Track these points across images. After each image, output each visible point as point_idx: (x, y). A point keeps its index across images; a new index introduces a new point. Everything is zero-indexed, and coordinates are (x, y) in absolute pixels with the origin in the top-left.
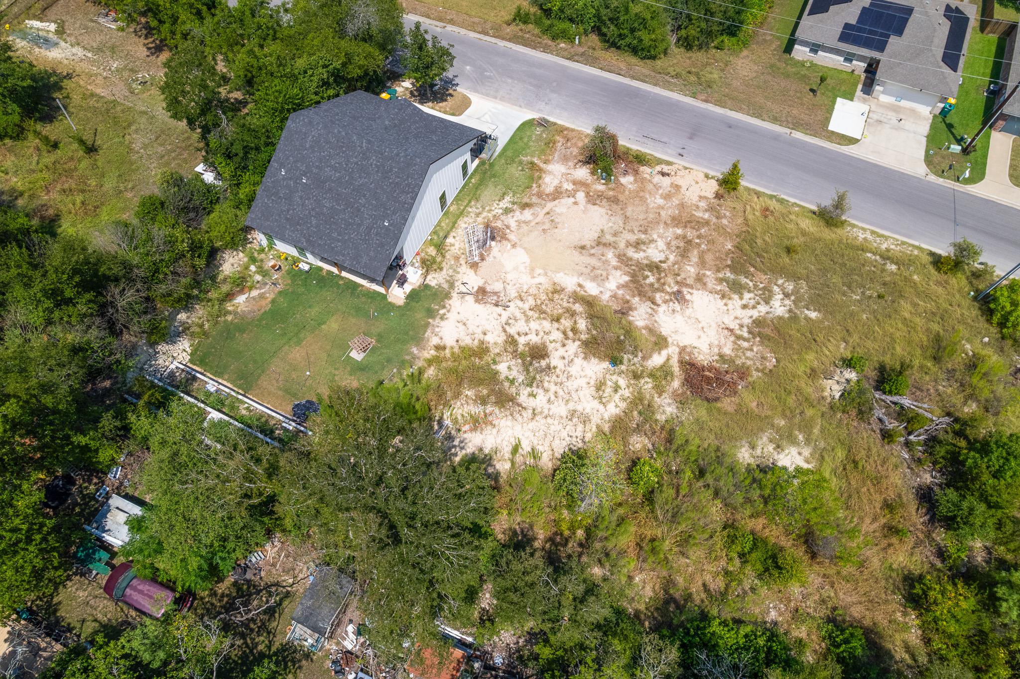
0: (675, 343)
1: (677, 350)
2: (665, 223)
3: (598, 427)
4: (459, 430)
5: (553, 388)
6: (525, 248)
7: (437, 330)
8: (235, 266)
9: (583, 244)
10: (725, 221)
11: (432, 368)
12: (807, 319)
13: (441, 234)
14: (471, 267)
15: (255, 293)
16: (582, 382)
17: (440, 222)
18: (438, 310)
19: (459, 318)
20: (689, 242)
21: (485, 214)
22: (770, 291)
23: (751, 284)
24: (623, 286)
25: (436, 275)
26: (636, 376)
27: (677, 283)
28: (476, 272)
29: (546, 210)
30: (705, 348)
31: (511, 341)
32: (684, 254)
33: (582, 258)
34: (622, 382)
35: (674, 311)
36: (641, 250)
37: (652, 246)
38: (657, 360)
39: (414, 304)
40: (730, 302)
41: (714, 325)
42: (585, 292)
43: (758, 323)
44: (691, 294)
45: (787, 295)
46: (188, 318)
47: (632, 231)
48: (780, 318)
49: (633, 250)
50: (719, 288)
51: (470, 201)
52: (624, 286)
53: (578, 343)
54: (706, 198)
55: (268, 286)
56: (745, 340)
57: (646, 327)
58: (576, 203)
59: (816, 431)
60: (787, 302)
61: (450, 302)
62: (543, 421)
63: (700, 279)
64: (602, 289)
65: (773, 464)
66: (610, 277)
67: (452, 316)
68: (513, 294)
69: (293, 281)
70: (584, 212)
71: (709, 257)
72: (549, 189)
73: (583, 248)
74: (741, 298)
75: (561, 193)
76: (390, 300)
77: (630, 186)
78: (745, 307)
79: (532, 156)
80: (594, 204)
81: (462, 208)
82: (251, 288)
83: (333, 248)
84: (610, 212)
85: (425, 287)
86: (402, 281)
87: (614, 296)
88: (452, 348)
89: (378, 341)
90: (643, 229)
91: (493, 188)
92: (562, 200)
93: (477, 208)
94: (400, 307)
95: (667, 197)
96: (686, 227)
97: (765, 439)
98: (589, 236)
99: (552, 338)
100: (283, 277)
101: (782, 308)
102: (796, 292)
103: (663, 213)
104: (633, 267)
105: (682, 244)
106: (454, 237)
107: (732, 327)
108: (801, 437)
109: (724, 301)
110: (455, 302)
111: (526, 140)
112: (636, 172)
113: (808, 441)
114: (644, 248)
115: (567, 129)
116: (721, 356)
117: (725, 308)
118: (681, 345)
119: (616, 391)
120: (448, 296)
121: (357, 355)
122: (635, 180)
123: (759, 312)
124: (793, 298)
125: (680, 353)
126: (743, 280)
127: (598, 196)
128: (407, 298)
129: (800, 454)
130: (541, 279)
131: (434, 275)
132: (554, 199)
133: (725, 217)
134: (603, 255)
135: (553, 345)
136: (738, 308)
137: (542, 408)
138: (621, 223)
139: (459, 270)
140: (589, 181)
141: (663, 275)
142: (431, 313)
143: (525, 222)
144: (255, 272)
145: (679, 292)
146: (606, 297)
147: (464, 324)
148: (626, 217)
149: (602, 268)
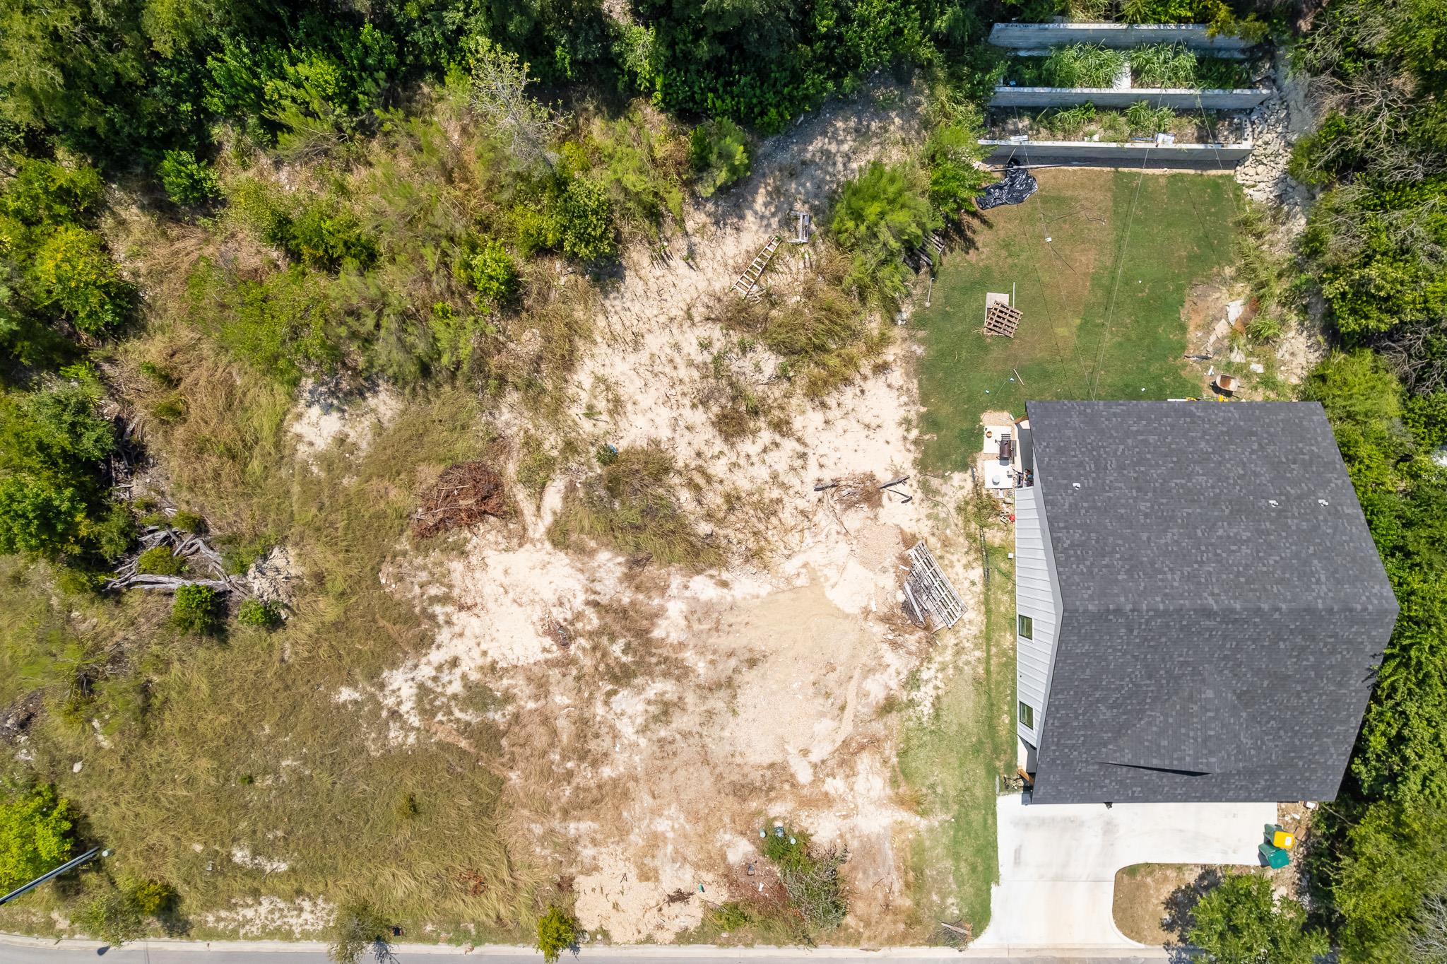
0: (539, 545)
1: (530, 533)
2: (636, 780)
3: (594, 343)
4: (780, 240)
5: (683, 372)
6: (847, 616)
7: (904, 399)
9: (754, 672)
10: (538, 829)
11: (876, 333)
12: (353, 684)
13: (997, 577)
14: (914, 536)
15: (1221, 328)
16: (646, 400)
17: (1013, 601)
18: (921, 432)
19: (880, 436)
20: (583, 755)
21: (948, 656)
22: (423, 712)
23: (458, 714)
24: (656, 615)
25: (960, 495)
26: (570, 447)
27: (573, 661)
28: (902, 532)
29: (849, 714)
30: (492, 557)
31: (782, 427)
32: (583, 725)
33: (744, 641)
34: (587, 426)
35: (561, 604)
36: (656, 702)
37: (640, 720)
38: (553, 498)
39: (966, 426)
40: (480, 661)
41: (491, 605)
42: (712, 577)
43: (424, 642)
44: (545, 650)
45: (395, 714)
47: (686, 735)
48: (394, 665)
49: (668, 697)
50: (505, 682)
51: (988, 671)
52: (654, 616)
53: (680, 464)
54: (588, 872)
55: (1210, 349)
56: (435, 600)
57: (592, 553)
58: (805, 752)
59: (296, 489)
60: (390, 702)
61: (911, 457)
62: (673, 313)
63: (541, 687)
64: (687, 593)
65: (344, 411)
66: (683, 623)
67: (895, 433)
68: (821, 517)
69: (1177, 377)
70: (782, 741)
71: (541, 739)
72: (865, 762)
73: (752, 663)
74: (464, 677)
75: (842, 763)
76: (1006, 414)
77: (728, 838)
78: (454, 663)
79: (931, 830)
80: (772, 766)
81: (994, 650)
82: (1233, 336)
84: (738, 760)
85: (965, 465)
86: (1006, 454)
87: (663, 590)
88: (865, 378)
89: (980, 338)
90: (669, 748)
91: (964, 720)
92: (830, 748)
93: (968, 663)
94: (984, 411)
95: (654, 841)
96: (600, 787)
97: (364, 445)
98: (753, 689)
99: (724, 460)
100: (1201, 379)
101: (395, 686)
102: (383, 730)
103: (648, 800)
104: (654, 660)
105: (592, 745)
106: (973, 583)
107: (463, 614)
108: (315, 469)
109: (489, 659)
110: (905, 459)
111: (964, 869)
112: (729, 877)
113: (305, 469)
114: (652, 709)
115: (903, 939)
116: (463, 554)
117: (484, 647)
118: (528, 546)
119: (590, 408)
120: (922, 465)
121: (996, 298)
122: (724, 857)
123: (429, 663)
124: (384, 714)
125: (525, 529)
126: (469, 716)
127: (771, 788)
128: (981, 428)
129: (311, 444)
130: (790, 567)
131: (964, 492)
132: (845, 743)
133: (542, 840)
134: (712, 662)
135: (716, 450)
136: (463, 656)
137: (683, 332)
138: (712, 746)
139: (930, 523)
140: (803, 814)
141: (602, 667)
142: (930, 422)
143: (871, 671)
144: (1249, 363)
145: (565, 645)
146: (676, 581)
147: (868, 426)
148: (706, 762)
149: (704, 636)
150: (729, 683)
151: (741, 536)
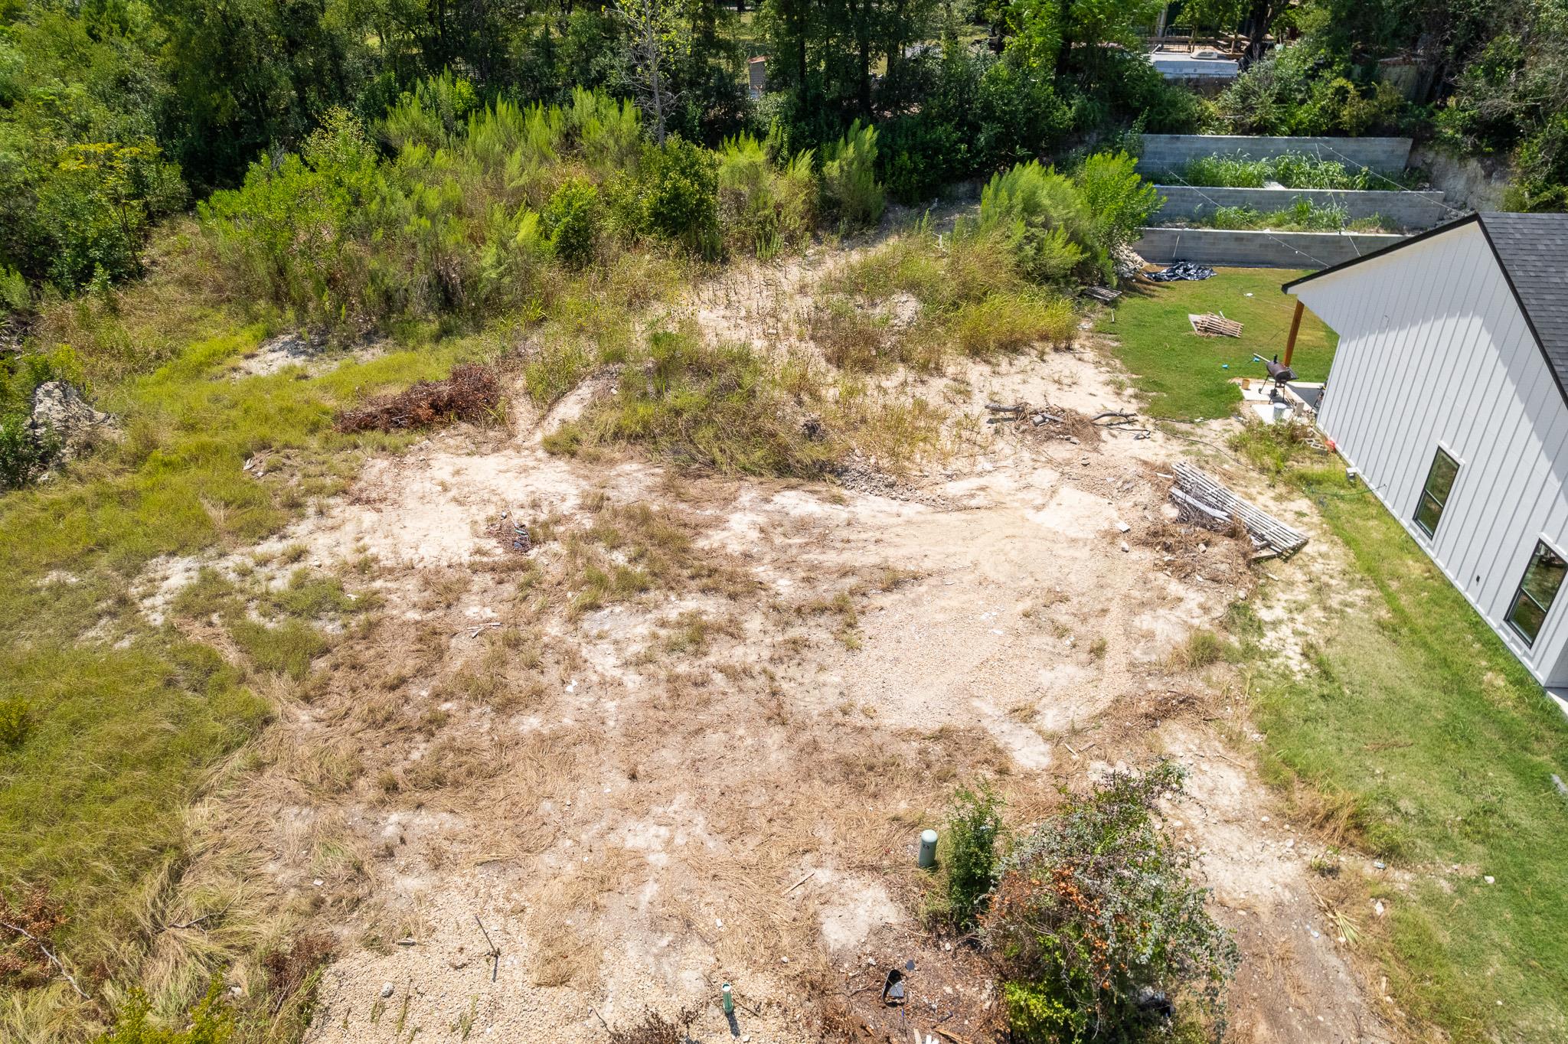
0: (526, 452)
1: (518, 440)
7: (1106, 369)
12: (81, 568)
13: (1342, 505)
18: (1141, 391)
19: (1080, 390)
21: (1301, 593)
22: (183, 609)
23: (253, 618)
24: (707, 526)
25: (1229, 436)
27: (528, 568)
28: (1145, 461)
30: (443, 459)
32: (508, 648)
33: (875, 560)
35: (534, 507)
38: (570, 409)
39: (1209, 386)
40: (347, 558)
41: (409, 501)
42: (816, 492)
45: (125, 607)
48: (182, 552)
50: (378, 585)
52: (703, 527)
54: (385, 943)
56: (317, 491)
58: (1025, 714)
60: (133, 591)
61: (1134, 406)
64: (769, 507)
66: (757, 535)
67: (1101, 389)
70: (968, 692)
74: (302, 574)
76: (1262, 379)
78: (297, 557)
85: (1223, 413)
87: (725, 502)
88: (1043, 353)
91: (1393, 684)
92: (1086, 711)
93: (1349, 603)
94: (1231, 377)
96: (502, 746)
101: (160, 575)
102: (79, 626)
104: (689, 572)
106: (1302, 514)
109: (365, 557)
110: (1124, 407)
114: (667, 633)
116: (398, 454)
117: (367, 543)
118: (507, 452)
120: (1154, 413)
123: (250, 554)
128: (1235, 387)
131: (1234, 433)
132: (1121, 704)
134: (809, 581)
136: (319, 551)
142: (1151, 385)
143: (1147, 605)
145: (520, 548)
146: (750, 495)
147: (1058, 382)
150: (842, 607)
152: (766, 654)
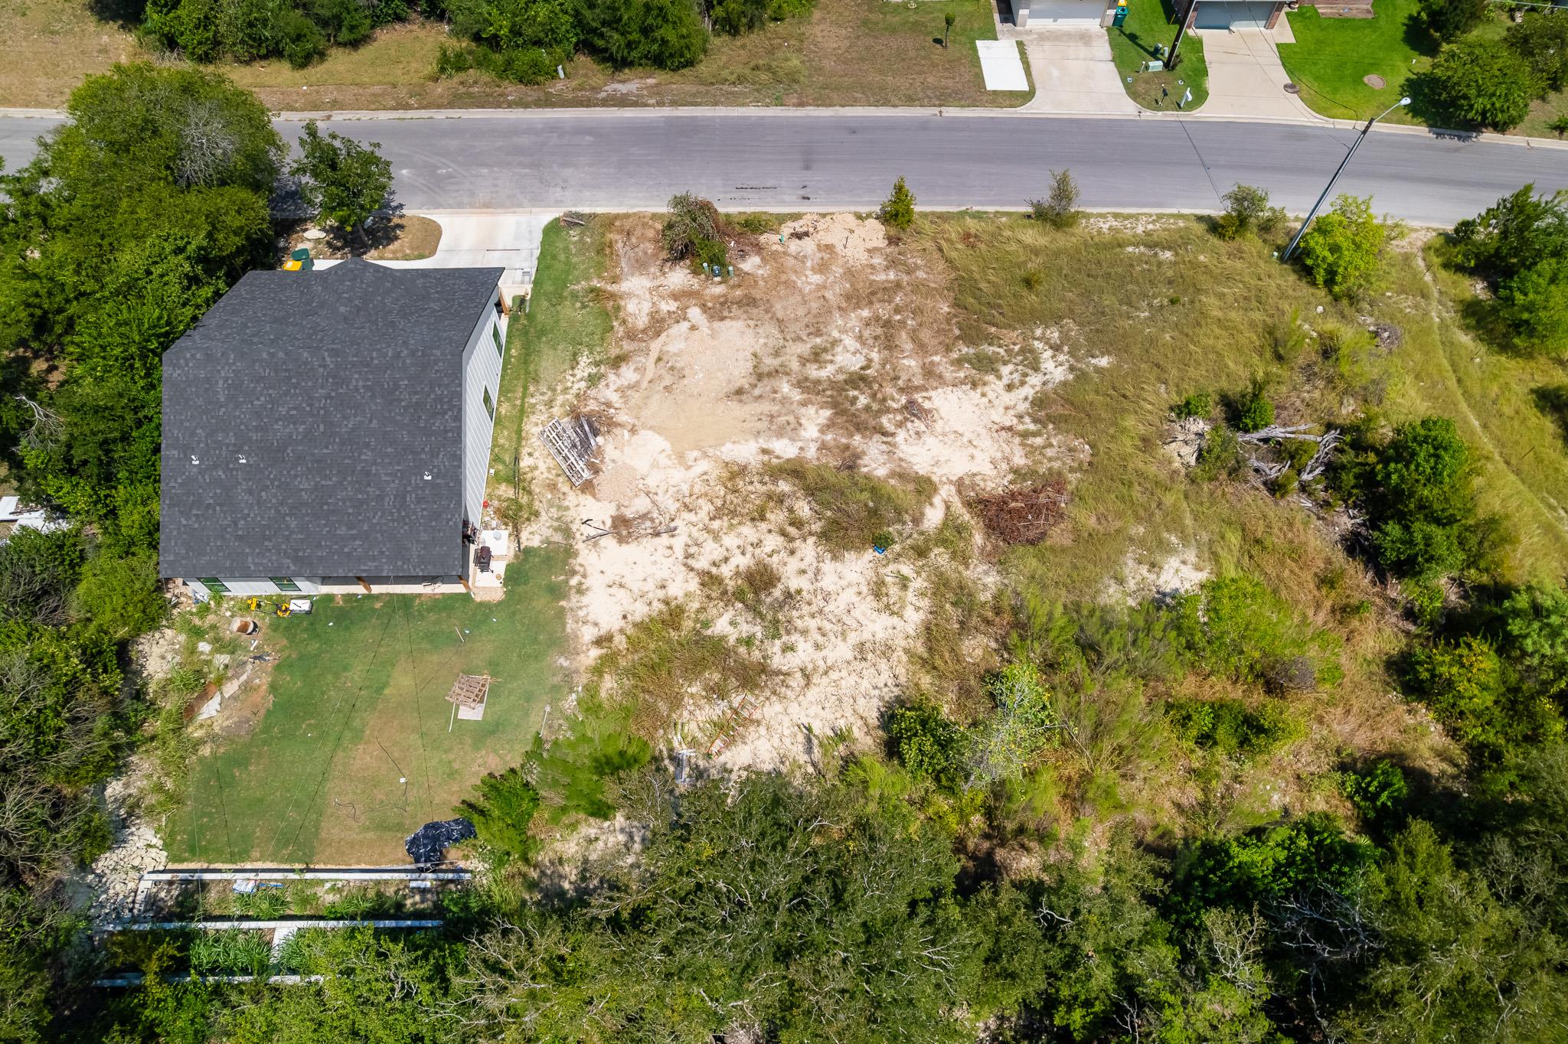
0: (944, 479)
1: (953, 489)
2: (840, 309)
3: (907, 651)
4: (708, 756)
5: (812, 624)
6: (651, 428)
7: (581, 613)
8: (169, 657)
9: (737, 385)
10: (921, 274)
11: (607, 677)
12: (1098, 370)
13: (507, 458)
14: (583, 492)
15: (231, 688)
16: (849, 596)
17: (495, 439)
18: (567, 582)
19: (609, 578)
20: (887, 324)
21: (560, 399)
22: (1032, 351)
23: (1001, 351)
24: (828, 426)
25: (534, 527)
26: (921, 552)
27: (902, 390)
28: (594, 496)
29: (654, 356)
30: (987, 469)
31: (709, 580)
32: (889, 343)
33: (746, 408)
34: (906, 569)
35: (917, 433)
36: (826, 362)
37: (839, 349)
38: (933, 516)
39: (520, 589)
40: (986, 389)
41: (983, 432)
42: (778, 457)
43: (1039, 402)
44: (929, 399)
45: (1056, 349)
46: (127, 785)
47: (799, 339)
48: (1064, 384)
49: (815, 366)
50: (962, 374)
51: (525, 388)
52: (830, 426)
53: (811, 540)
54: (876, 249)
55: (249, 667)
56: (1035, 434)
57: (893, 474)
58: (693, 328)
59: (1188, 521)
60: (1062, 358)
61: (579, 560)
62: (825, 680)
63: (929, 372)
64: (800, 444)
65: (1158, 592)
66: (803, 421)
67: (594, 581)
68: (673, 506)
69: (292, 638)
70: (713, 336)
71: (925, 335)
72: (642, 321)
73: (739, 392)
74: (999, 377)
75: (663, 320)
76: (478, 599)
77: (760, 272)
78: (1010, 387)
79: (588, 279)
80: (722, 319)
81: (518, 402)
82: (220, 681)
83: (349, 554)
84: (752, 323)
85: (525, 554)
86: (484, 558)
87: (823, 447)
88: (622, 631)
89: (494, 675)
90: (812, 330)
91: (551, 352)
92: (671, 331)
93: (543, 394)
94: (500, 603)
95: (822, 268)
96: (871, 303)
97: (1130, 563)
98: (740, 372)
99: (768, 550)
100: (267, 640)
101: (1060, 369)
102: (1065, 338)
103: (829, 295)
104: (829, 393)
105: (879, 331)
106: (530, 455)
107: (1008, 424)
108: (1175, 540)
109: (979, 391)
110: (586, 557)
111: (562, 257)
112: (758, 248)
113: (1184, 539)
114: (829, 357)
115: (617, 217)
116: (1015, 471)
117: (985, 400)
118: (954, 479)
119: (905, 587)
120: (570, 552)
121: (471, 713)
122: (763, 259)
123: (1033, 387)
124: (1066, 349)
125: (959, 492)
126: (990, 350)
127: (722, 304)
128: (505, 584)
129: (1184, 562)
130: (703, 466)
131: (530, 529)
132: (658, 334)
133: (917, 267)
134: (775, 392)
135: (775, 558)
136: (1003, 392)
137: (812, 661)
138: (775, 332)
139: (566, 503)
140: (696, 287)
141: (876, 387)
142: (557, 592)
143: (630, 387)
144: (211, 653)
145: (911, 403)
146: (811, 453)
147: (621, 586)
148: (780, 321)
149: (784, 411)
150: (760, 377)
151: (750, 488)
152: (788, 350)
